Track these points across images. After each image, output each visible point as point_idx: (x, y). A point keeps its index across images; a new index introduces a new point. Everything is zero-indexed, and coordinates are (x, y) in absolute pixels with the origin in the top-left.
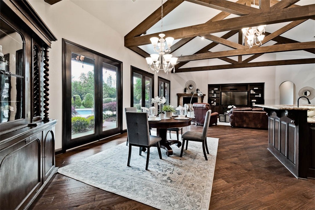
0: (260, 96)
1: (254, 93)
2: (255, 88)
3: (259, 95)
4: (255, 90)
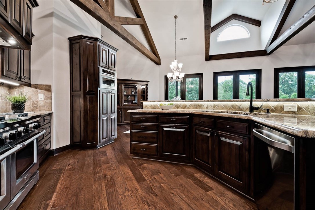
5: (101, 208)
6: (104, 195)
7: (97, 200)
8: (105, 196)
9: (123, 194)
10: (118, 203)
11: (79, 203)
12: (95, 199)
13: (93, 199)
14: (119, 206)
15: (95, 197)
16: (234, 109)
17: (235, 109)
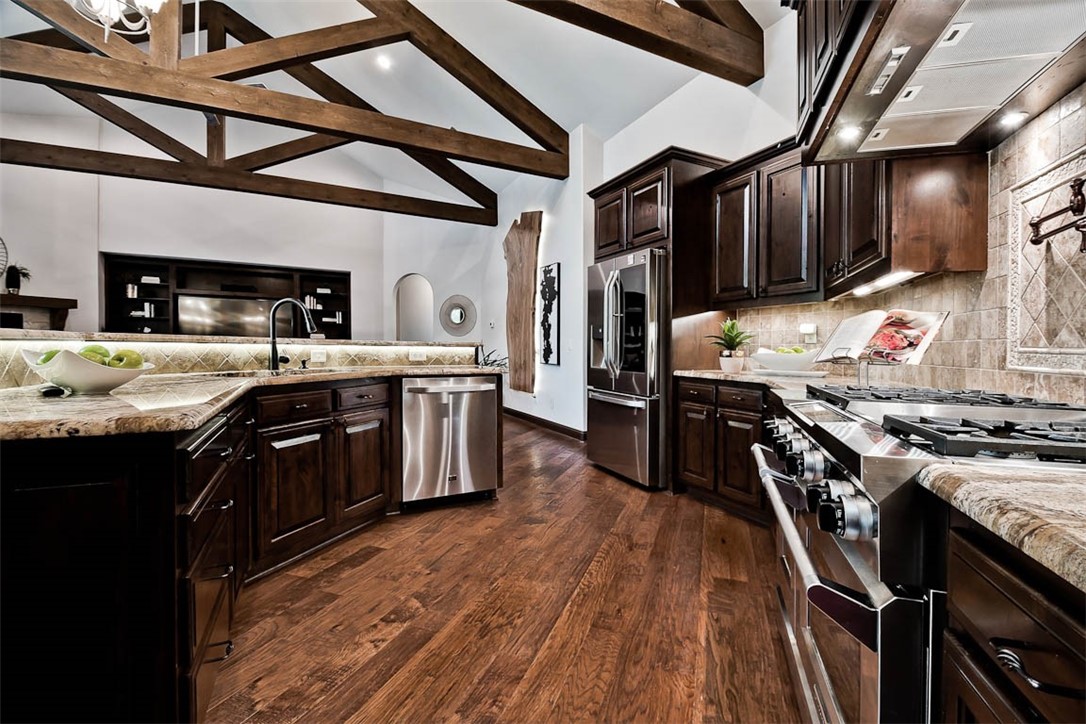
0: (338, 319)
1: (320, 307)
2: (319, 291)
3: (335, 317)
4: (320, 298)
5: (575, 618)
6: (550, 647)
7: (573, 642)
8: (548, 642)
9: (506, 625)
10: (538, 610)
11: (620, 655)
12: (576, 646)
13: (582, 649)
14: (542, 605)
15: (575, 654)
16: (210, 365)
17: (213, 364)
